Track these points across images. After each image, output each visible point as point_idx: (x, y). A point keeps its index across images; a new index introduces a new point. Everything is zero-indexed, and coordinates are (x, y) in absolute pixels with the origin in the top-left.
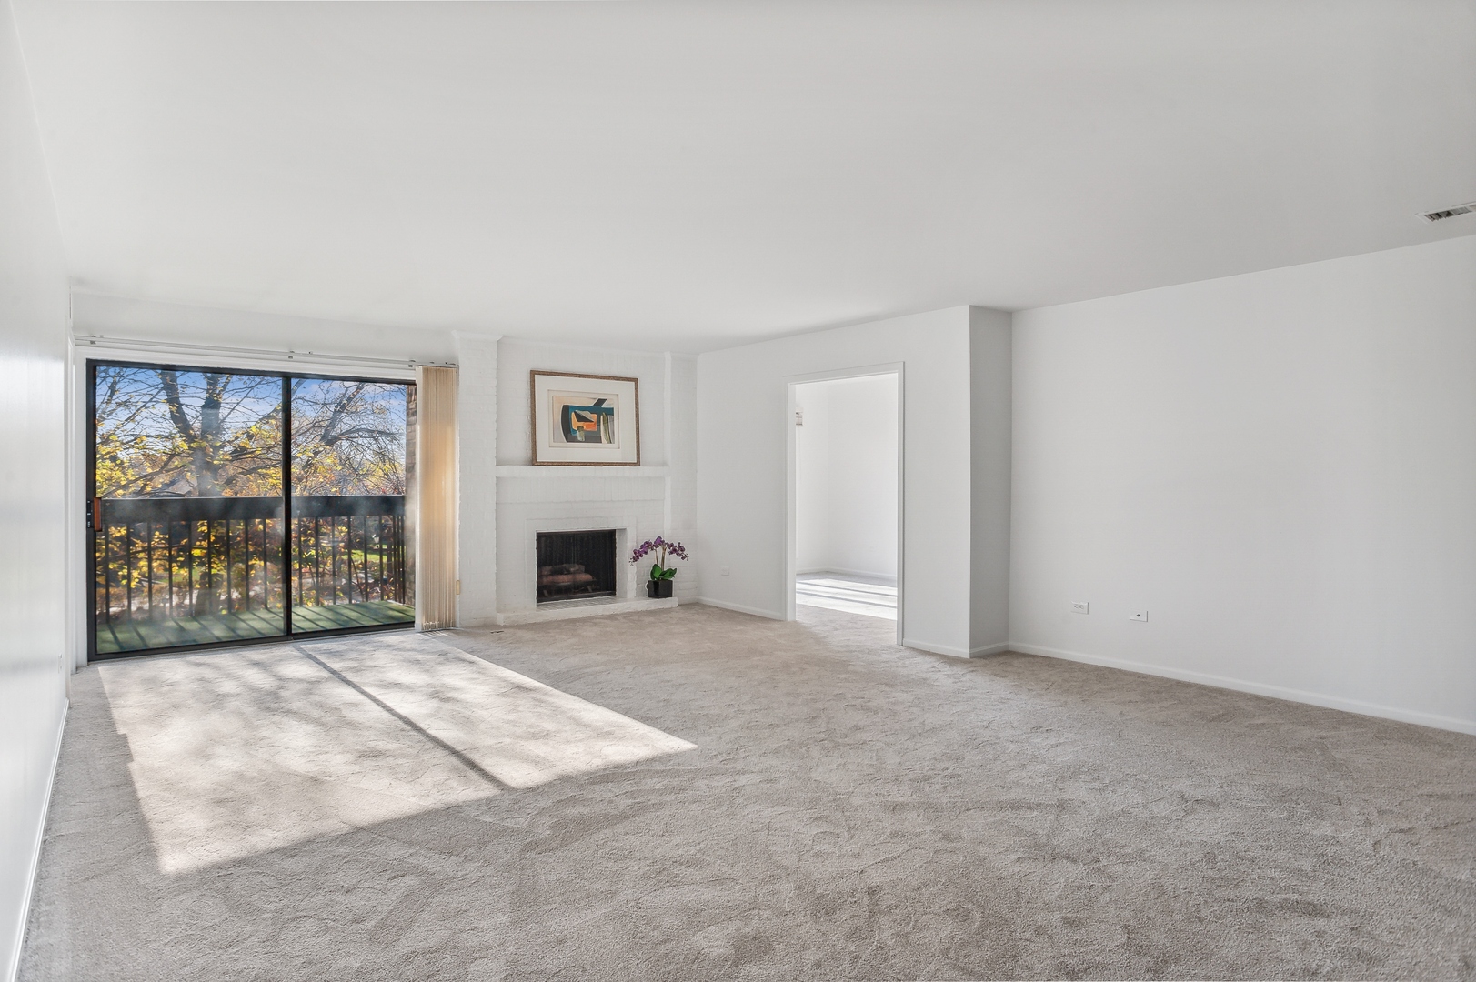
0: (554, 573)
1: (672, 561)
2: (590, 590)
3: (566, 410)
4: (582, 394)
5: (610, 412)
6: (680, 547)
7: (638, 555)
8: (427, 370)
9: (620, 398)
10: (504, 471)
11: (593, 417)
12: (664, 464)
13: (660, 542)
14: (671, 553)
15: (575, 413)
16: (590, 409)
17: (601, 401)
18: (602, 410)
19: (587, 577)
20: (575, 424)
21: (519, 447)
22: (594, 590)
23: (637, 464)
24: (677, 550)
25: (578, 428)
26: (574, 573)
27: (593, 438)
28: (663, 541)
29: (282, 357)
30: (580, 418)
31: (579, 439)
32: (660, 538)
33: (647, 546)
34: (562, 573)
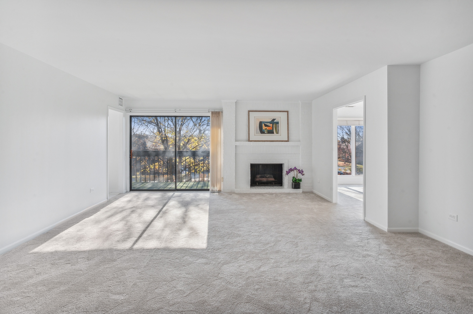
0: (261, 177)
1: (300, 176)
2: (274, 184)
3: (261, 123)
4: (267, 117)
5: (277, 123)
6: (302, 171)
7: (288, 173)
8: (212, 113)
9: (281, 118)
10: (238, 143)
11: (271, 125)
12: (299, 141)
13: (295, 168)
14: (299, 173)
15: (264, 124)
16: (270, 123)
17: (274, 120)
18: (275, 123)
19: (273, 179)
20: (264, 128)
21: (244, 136)
22: (275, 184)
23: (288, 141)
24: (301, 172)
25: (265, 129)
26: (268, 177)
27: (271, 132)
28: (297, 169)
29: (173, 112)
30: (266, 126)
31: (265, 132)
32: (295, 167)
33: (291, 170)
34: (264, 178)
